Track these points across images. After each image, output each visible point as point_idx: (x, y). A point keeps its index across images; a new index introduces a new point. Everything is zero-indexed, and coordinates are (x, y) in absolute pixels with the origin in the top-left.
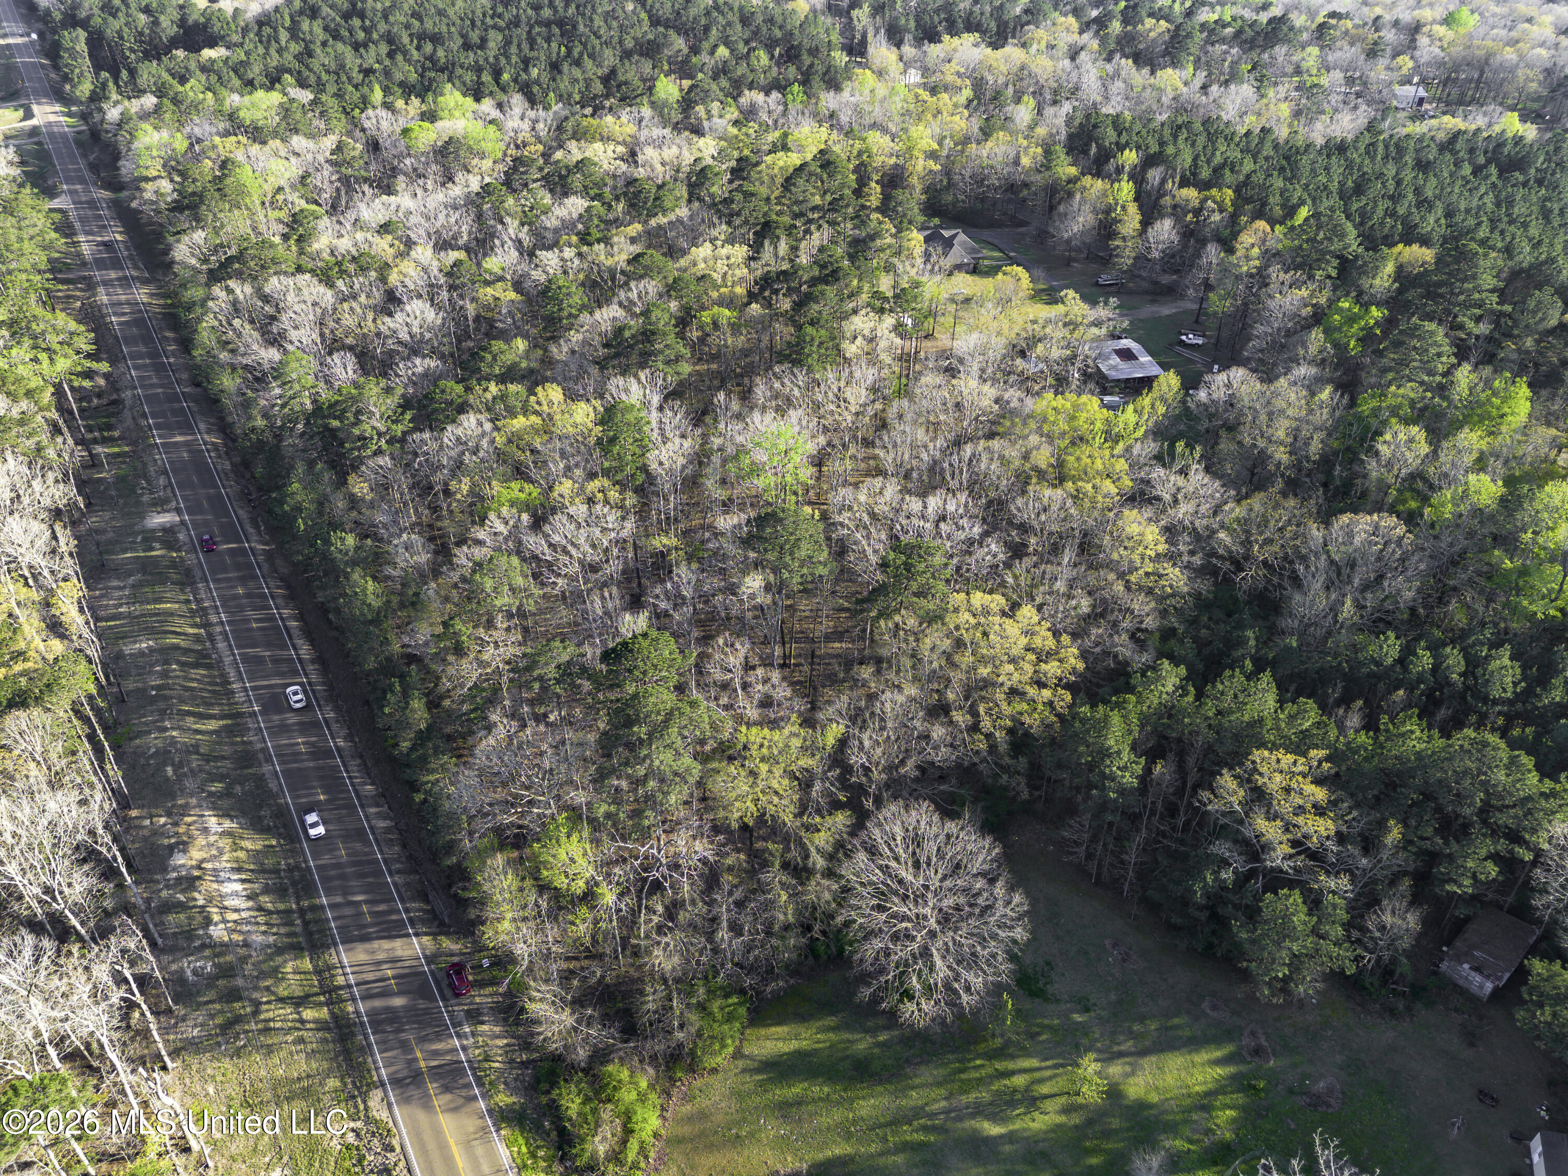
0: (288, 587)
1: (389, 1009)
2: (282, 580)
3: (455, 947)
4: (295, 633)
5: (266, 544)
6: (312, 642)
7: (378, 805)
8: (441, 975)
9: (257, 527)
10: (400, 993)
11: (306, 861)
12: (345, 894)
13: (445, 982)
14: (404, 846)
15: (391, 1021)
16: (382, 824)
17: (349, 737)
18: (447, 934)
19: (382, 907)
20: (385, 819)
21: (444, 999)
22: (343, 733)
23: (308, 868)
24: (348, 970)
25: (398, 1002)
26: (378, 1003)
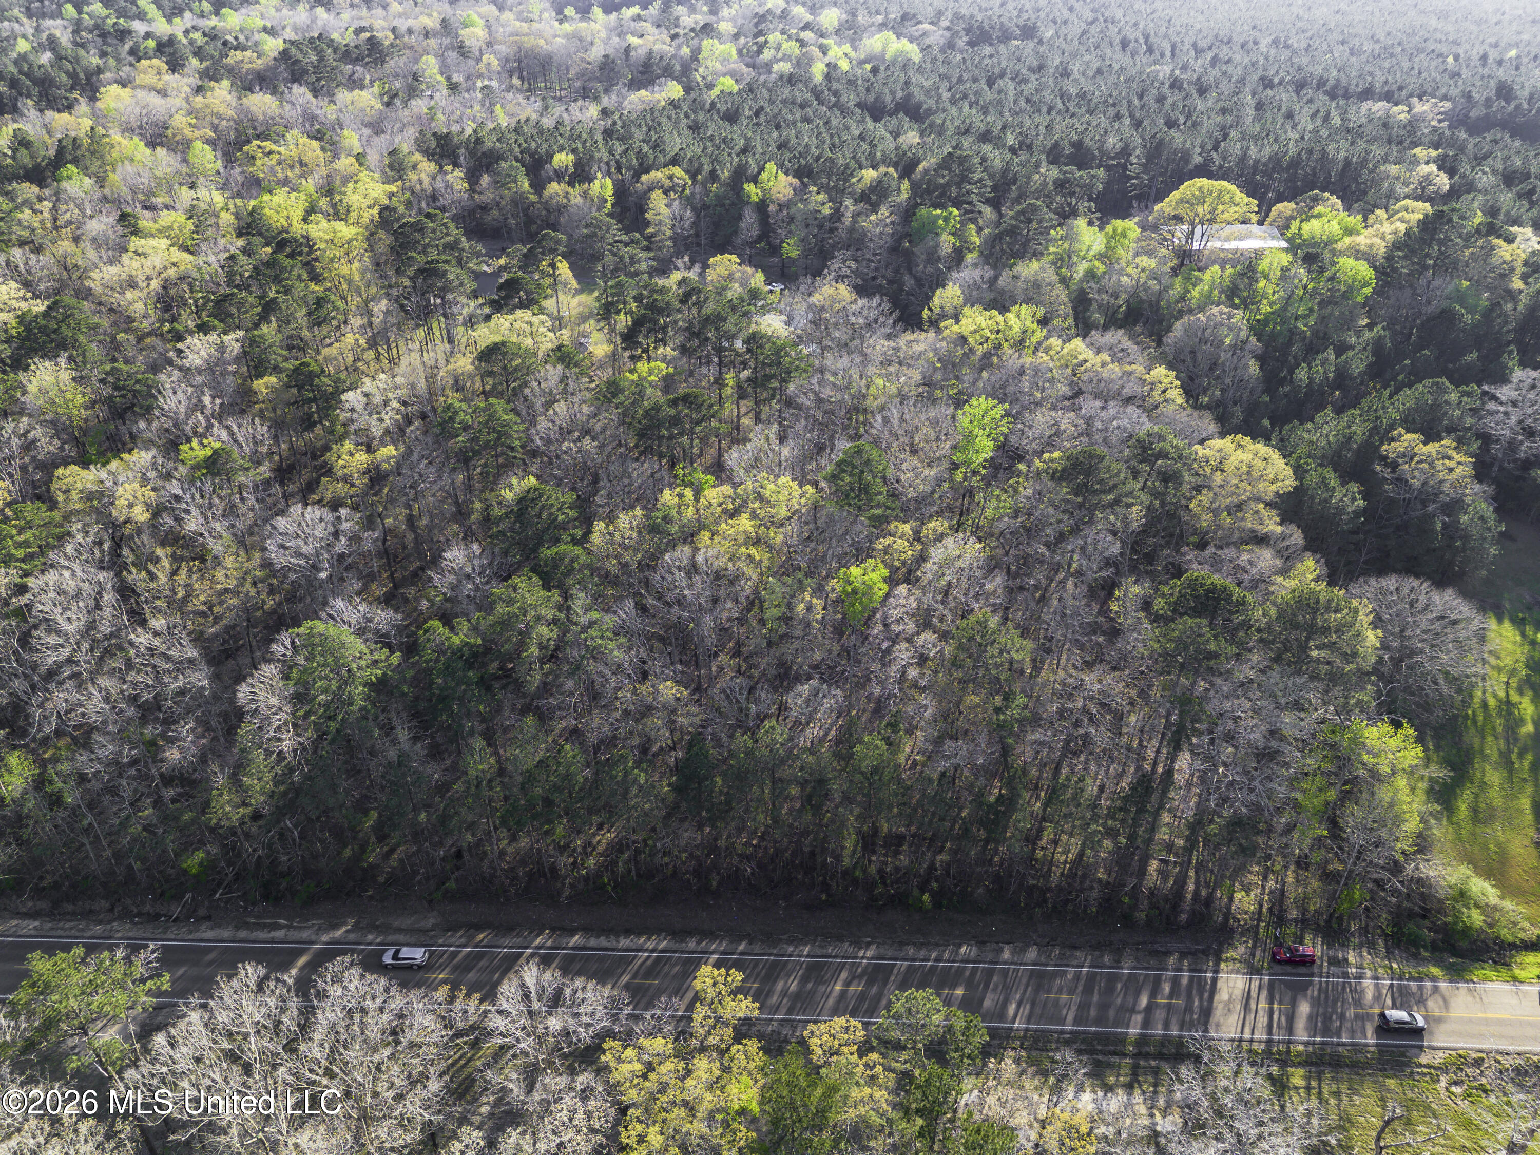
0: (479, 928)
1: (1311, 1018)
2: (452, 928)
3: (1242, 949)
4: (603, 941)
5: (335, 927)
6: (628, 932)
7: (1001, 950)
8: (1278, 968)
9: (278, 927)
10: (1294, 1004)
11: (1062, 1032)
12: (1133, 1010)
13: (1289, 969)
14: (1075, 948)
15: (1327, 1019)
16: (1032, 953)
17: (858, 944)
18: (1221, 952)
19: (1167, 988)
20: (1023, 950)
21: (1312, 975)
22: (847, 947)
23: (1071, 1032)
24: (1247, 1036)
25: (1304, 1008)
26: (1300, 1025)
